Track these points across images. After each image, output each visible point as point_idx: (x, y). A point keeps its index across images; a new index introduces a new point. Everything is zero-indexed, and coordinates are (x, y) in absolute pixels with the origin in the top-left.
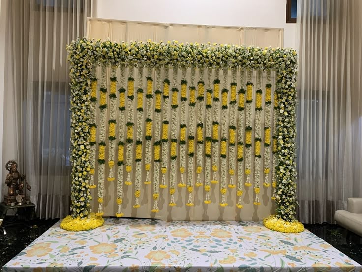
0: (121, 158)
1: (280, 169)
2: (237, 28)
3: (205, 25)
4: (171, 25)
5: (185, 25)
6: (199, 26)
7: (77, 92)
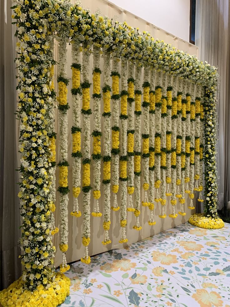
0: (88, 182)
1: (208, 174)
2: (174, 37)
3: (153, 25)
4: (125, 12)
5: (136, 17)
6: (148, 24)
7: (34, 78)
